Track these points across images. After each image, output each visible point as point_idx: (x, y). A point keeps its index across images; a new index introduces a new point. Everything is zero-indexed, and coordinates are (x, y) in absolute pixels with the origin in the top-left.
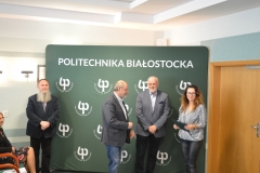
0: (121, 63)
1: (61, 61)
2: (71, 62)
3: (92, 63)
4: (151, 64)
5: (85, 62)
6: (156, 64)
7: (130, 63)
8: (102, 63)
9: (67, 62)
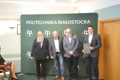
0: (56, 22)
1: (27, 22)
2: (32, 22)
3: (42, 22)
4: (70, 22)
5: (39, 22)
6: (72, 22)
7: (60, 22)
8: (47, 22)
9: (30, 22)
